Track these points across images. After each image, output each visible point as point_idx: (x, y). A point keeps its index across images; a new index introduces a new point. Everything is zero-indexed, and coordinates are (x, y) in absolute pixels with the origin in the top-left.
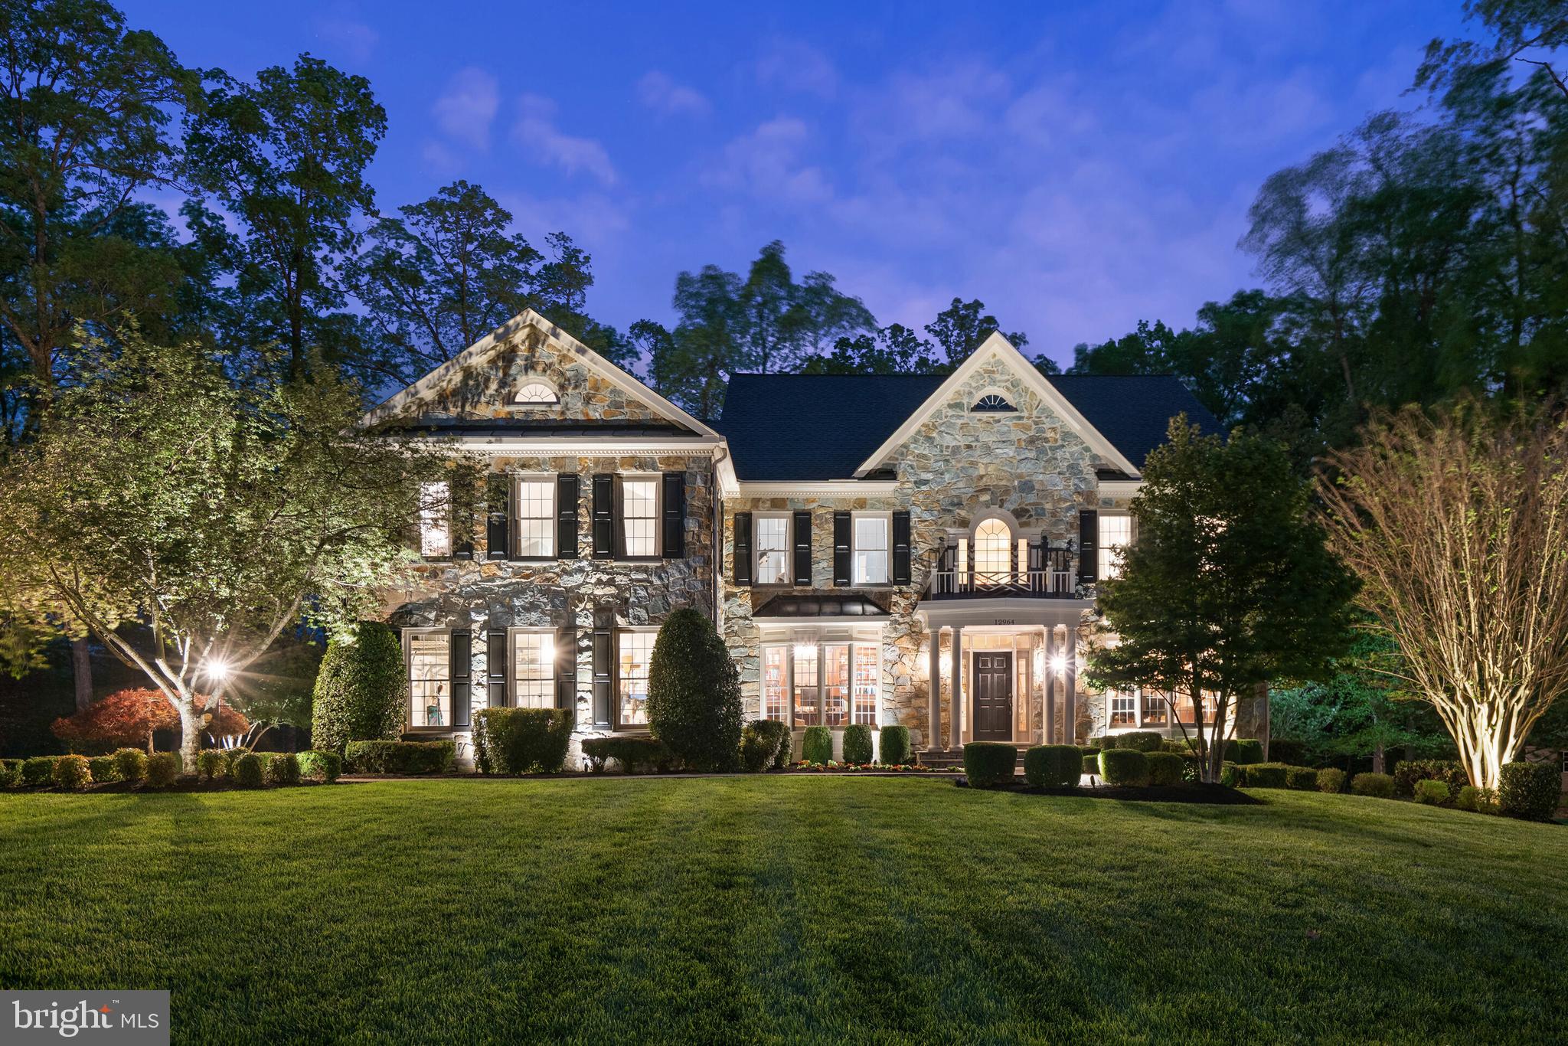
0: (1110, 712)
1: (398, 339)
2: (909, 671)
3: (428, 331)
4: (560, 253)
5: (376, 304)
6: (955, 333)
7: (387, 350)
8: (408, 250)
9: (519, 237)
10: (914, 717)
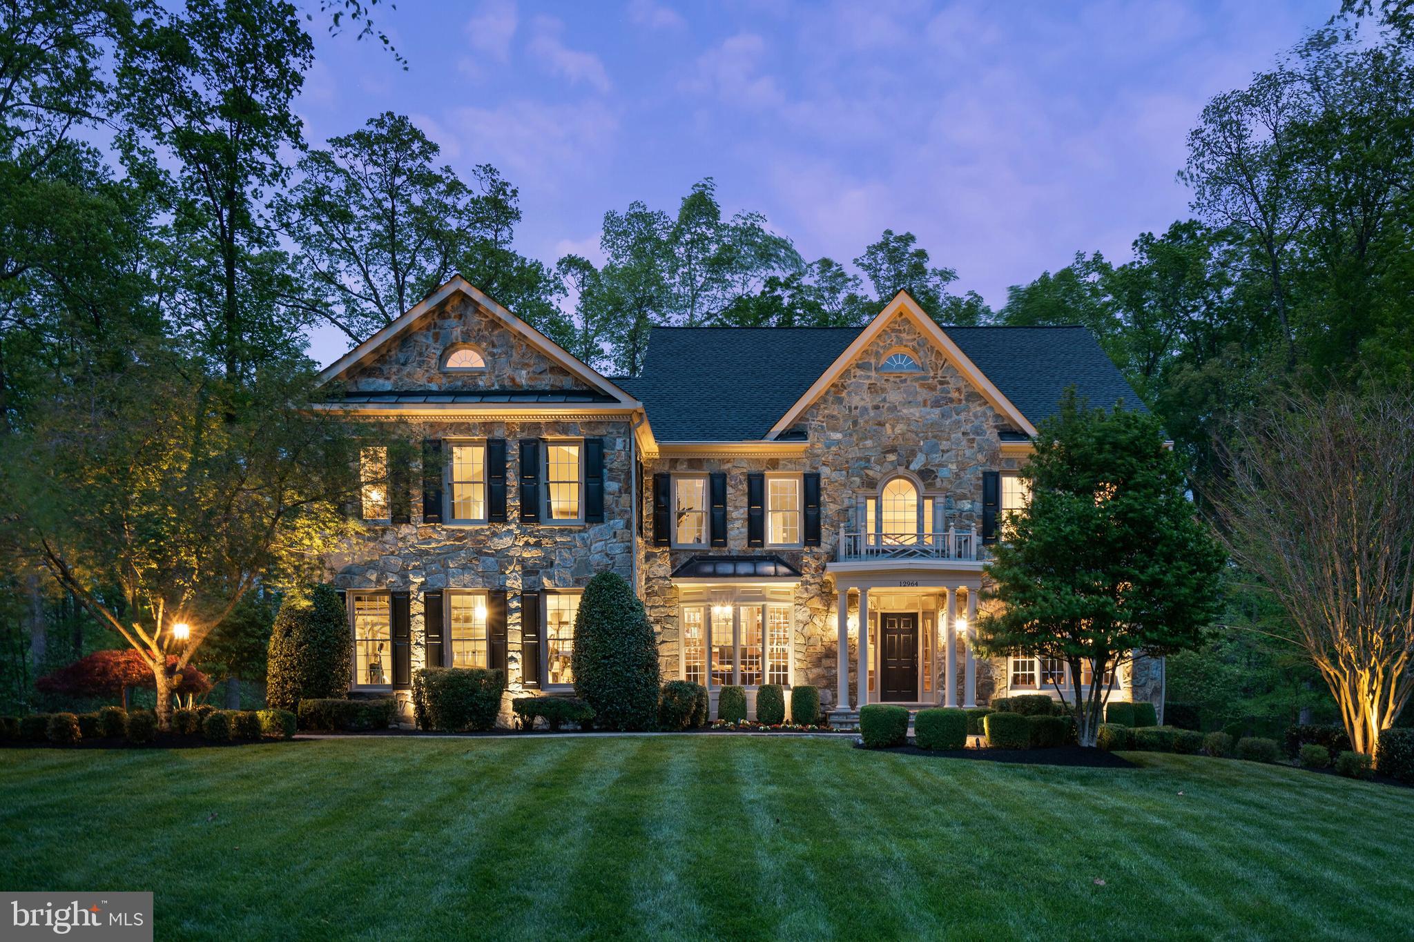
0: (1011, 673)
1: (329, 278)
2: (819, 631)
3: (358, 269)
4: (487, 187)
5: (306, 240)
6: (885, 266)
7: (318, 289)
8: (338, 184)
9: (448, 169)
10: (824, 677)
